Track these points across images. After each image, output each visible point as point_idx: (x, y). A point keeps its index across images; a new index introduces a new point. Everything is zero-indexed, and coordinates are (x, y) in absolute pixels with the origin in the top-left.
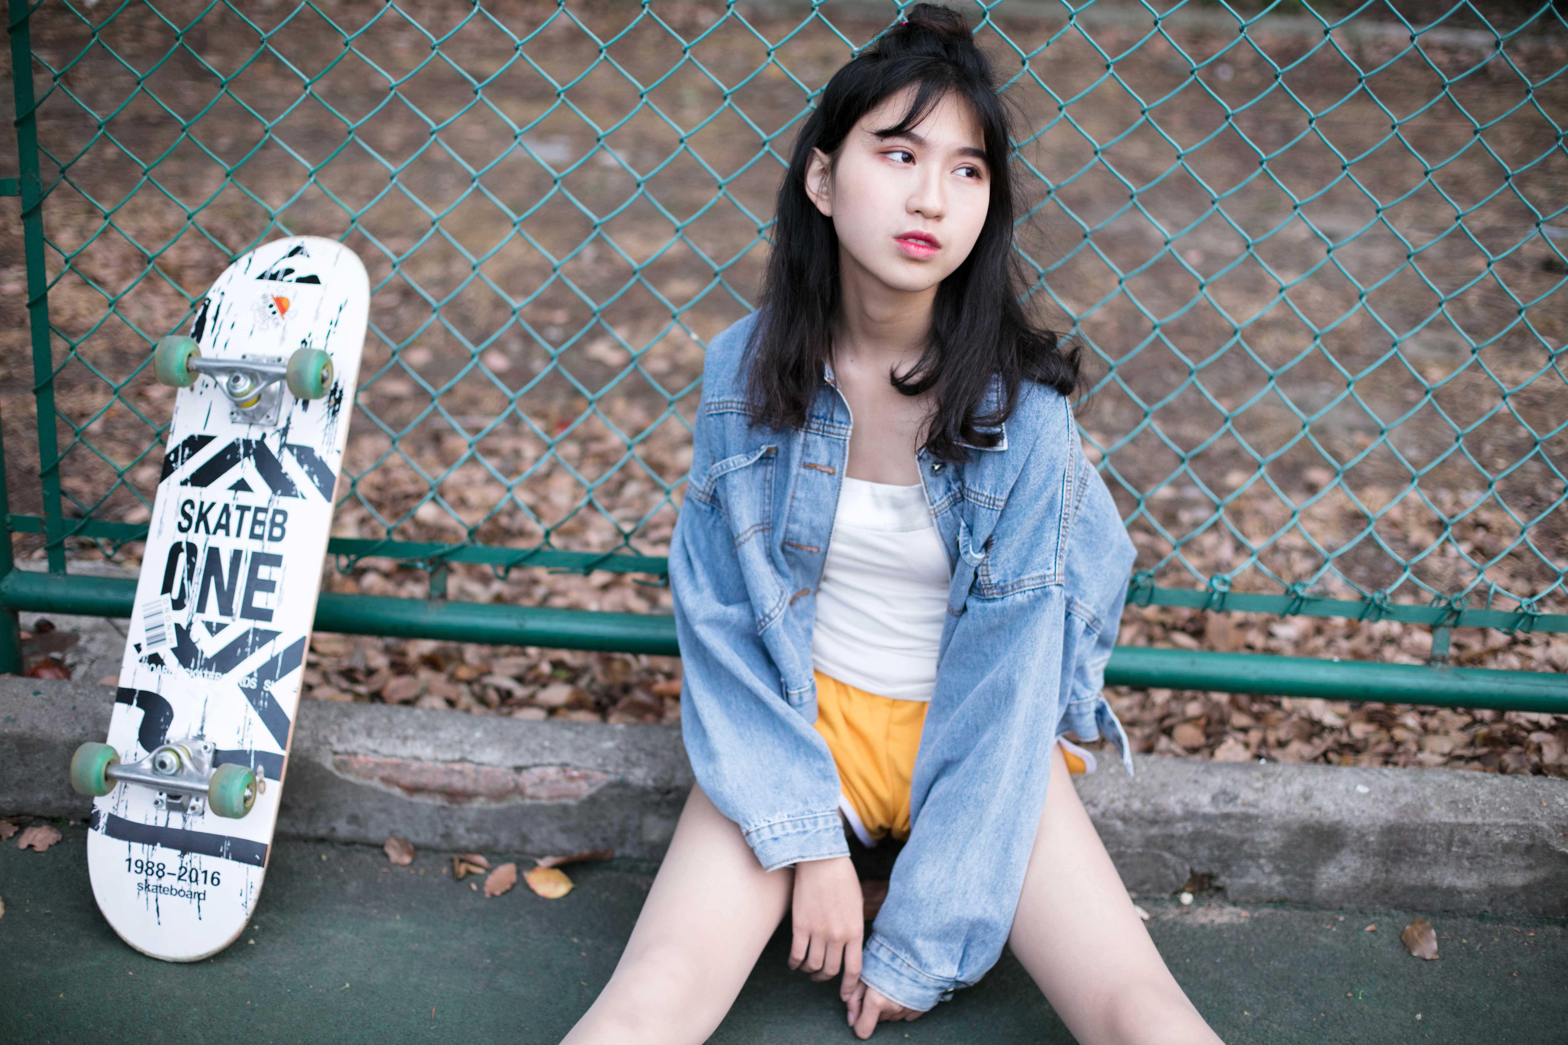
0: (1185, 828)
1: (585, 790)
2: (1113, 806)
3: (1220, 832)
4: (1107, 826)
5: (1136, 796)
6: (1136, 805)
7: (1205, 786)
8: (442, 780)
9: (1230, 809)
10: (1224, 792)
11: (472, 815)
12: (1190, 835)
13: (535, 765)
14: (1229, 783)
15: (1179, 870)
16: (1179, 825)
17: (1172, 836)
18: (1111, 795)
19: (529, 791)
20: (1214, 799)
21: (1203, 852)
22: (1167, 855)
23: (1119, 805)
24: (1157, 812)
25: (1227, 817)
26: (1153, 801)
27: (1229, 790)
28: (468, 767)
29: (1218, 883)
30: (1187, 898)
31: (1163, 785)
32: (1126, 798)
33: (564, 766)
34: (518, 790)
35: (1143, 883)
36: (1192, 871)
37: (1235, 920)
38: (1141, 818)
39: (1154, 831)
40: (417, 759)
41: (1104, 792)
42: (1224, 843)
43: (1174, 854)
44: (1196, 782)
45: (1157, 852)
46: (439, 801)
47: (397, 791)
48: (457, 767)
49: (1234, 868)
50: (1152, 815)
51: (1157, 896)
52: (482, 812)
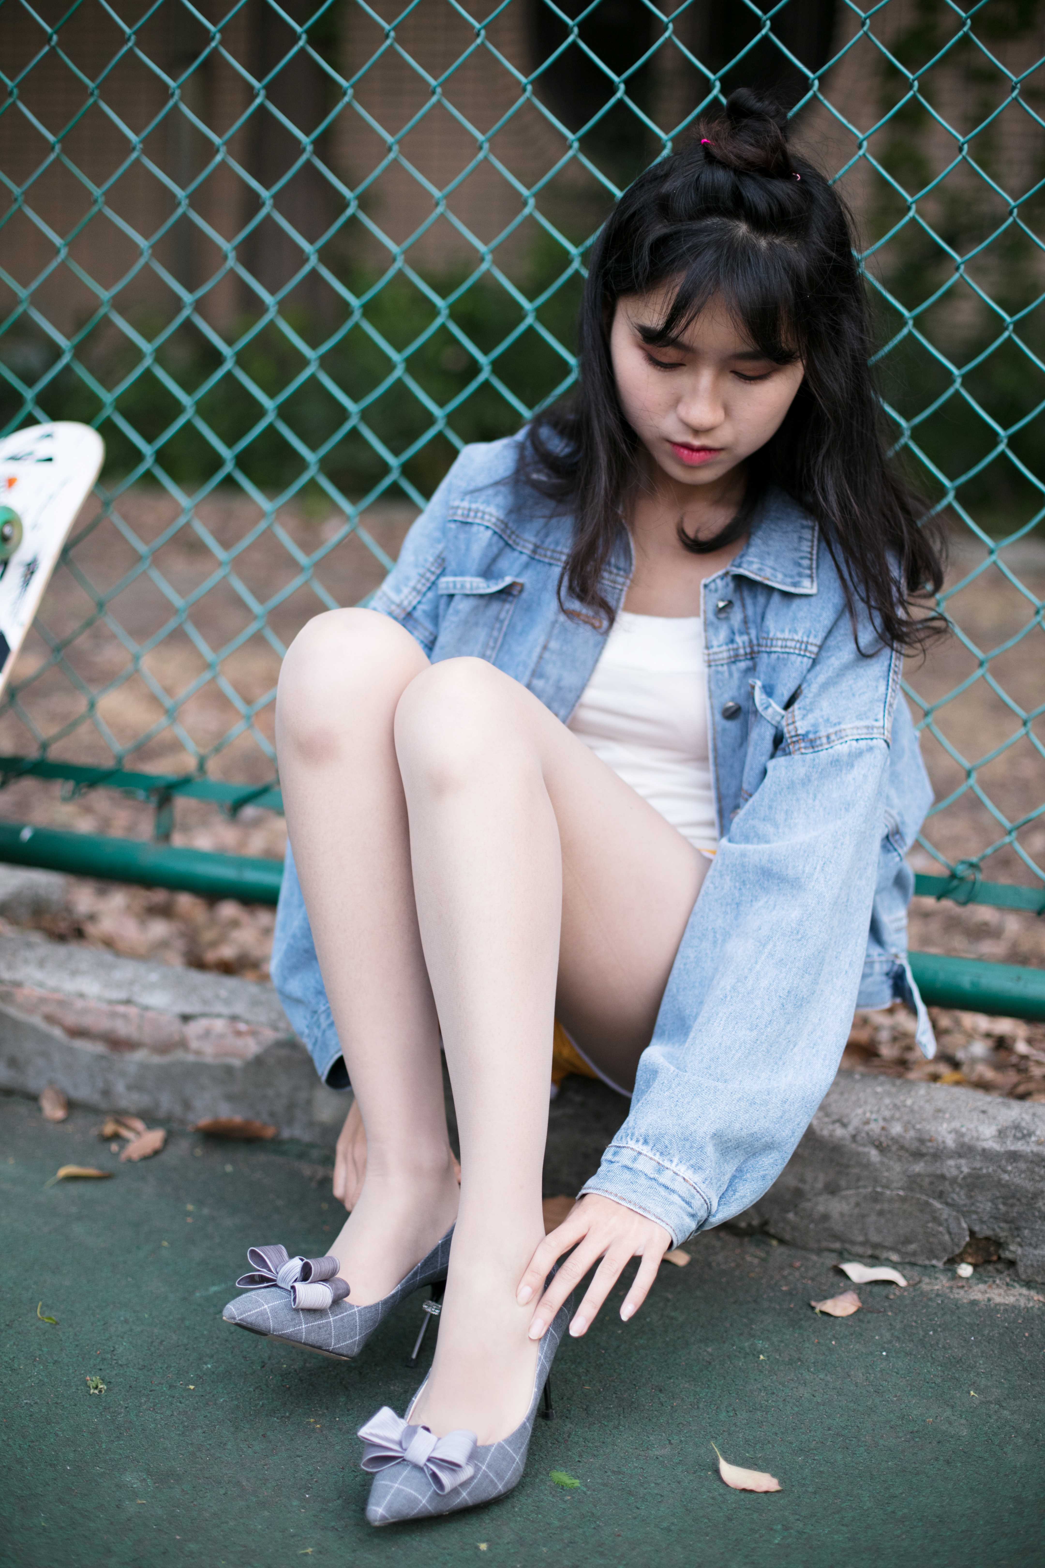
0: (958, 1167)
1: (251, 1047)
2: (867, 1128)
3: (1006, 1177)
4: (858, 1154)
5: (898, 1120)
6: (896, 1129)
7: (995, 1118)
8: (104, 1024)
9: (1019, 1146)
10: (1017, 1127)
11: (132, 1069)
12: (964, 1178)
13: (204, 1015)
14: (1027, 1117)
15: (953, 1225)
16: (951, 1162)
17: (943, 1177)
18: (868, 1115)
19: (194, 1044)
20: (1001, 1134)
21: (985, 1206)
22: (937, 1205)
23: (875, 1127)
24: (922, 1141)
25: (1014, 1156)
26: (918, 1126)
27: (1023, 1124)
28: (132, 1011)
29: (1007, 1255)
30: (965, 1270)
31: (939, 1111)
32: (885, 1119)
33: (234, 1018)
34: (182, 1044)
35: (907, 1241)
36: (972, 1233)
37: (1022, 1302)
38: (902, 1148)
39: (919, 1167)
40: (81, 996)
41: (859, 1111)
42: (1011, 1195)
43: (947, 1204)
44: (984, 1112)
45: (924, 1197)
46: (99, 1048)
47: (57, 1032)
48: (121, 1009)
49: (1026, 1232)
50: (916, 1144)
51: (927, 1262)
52: (144, 1067)
